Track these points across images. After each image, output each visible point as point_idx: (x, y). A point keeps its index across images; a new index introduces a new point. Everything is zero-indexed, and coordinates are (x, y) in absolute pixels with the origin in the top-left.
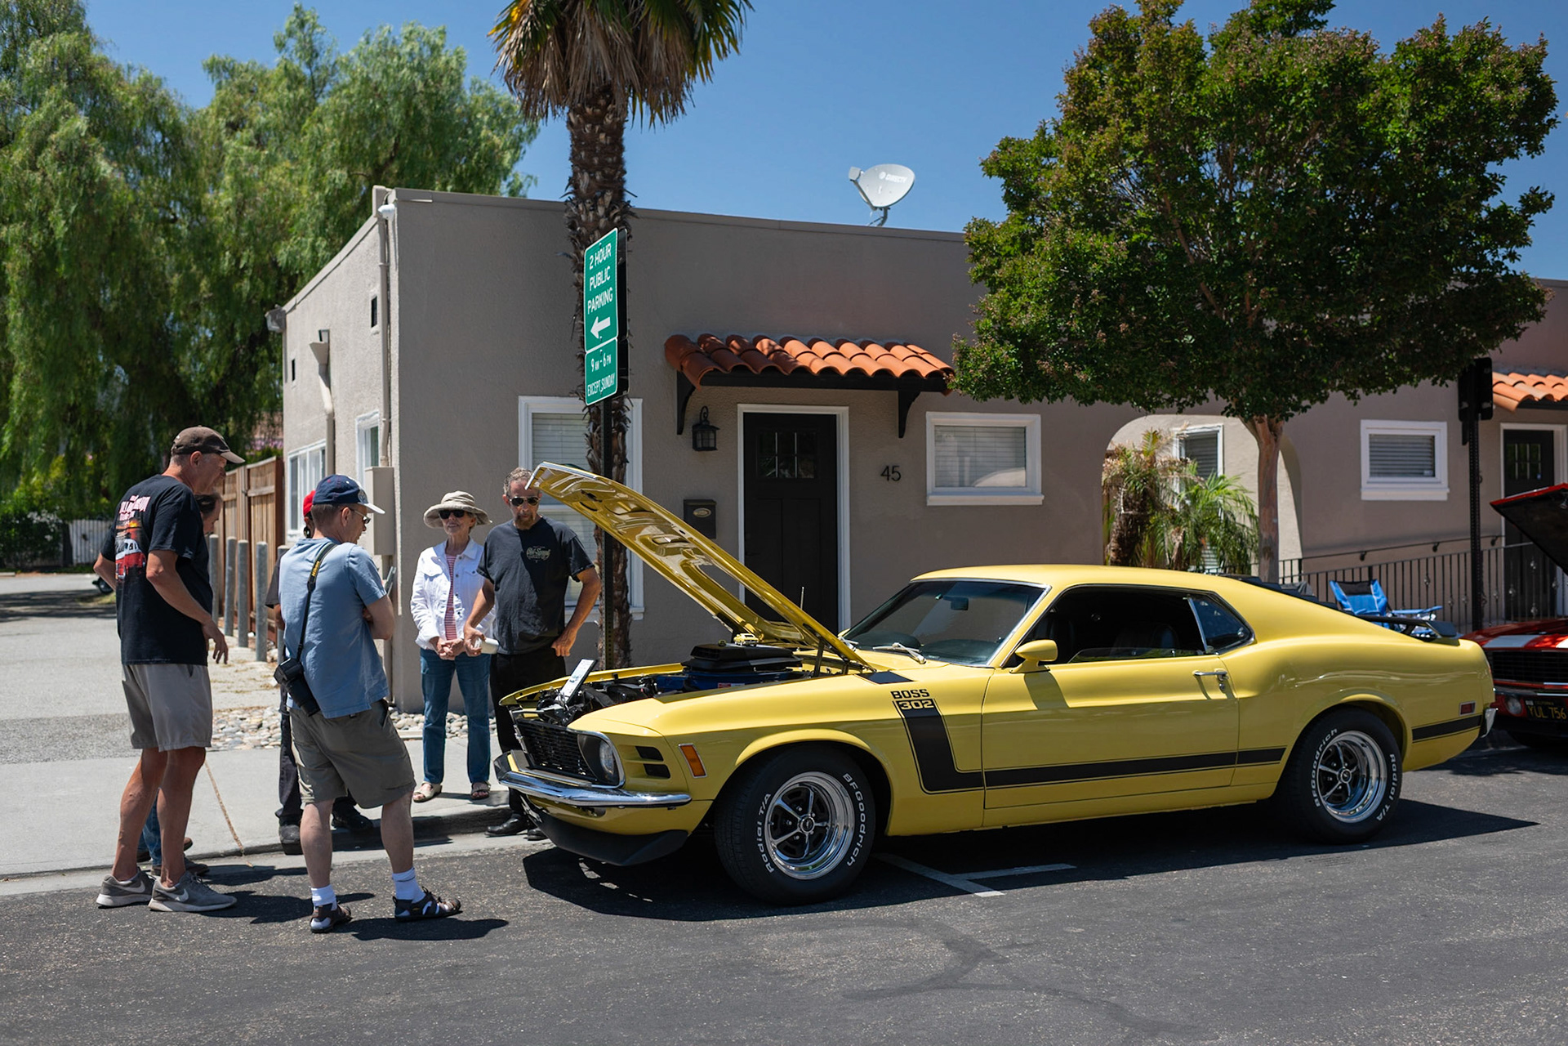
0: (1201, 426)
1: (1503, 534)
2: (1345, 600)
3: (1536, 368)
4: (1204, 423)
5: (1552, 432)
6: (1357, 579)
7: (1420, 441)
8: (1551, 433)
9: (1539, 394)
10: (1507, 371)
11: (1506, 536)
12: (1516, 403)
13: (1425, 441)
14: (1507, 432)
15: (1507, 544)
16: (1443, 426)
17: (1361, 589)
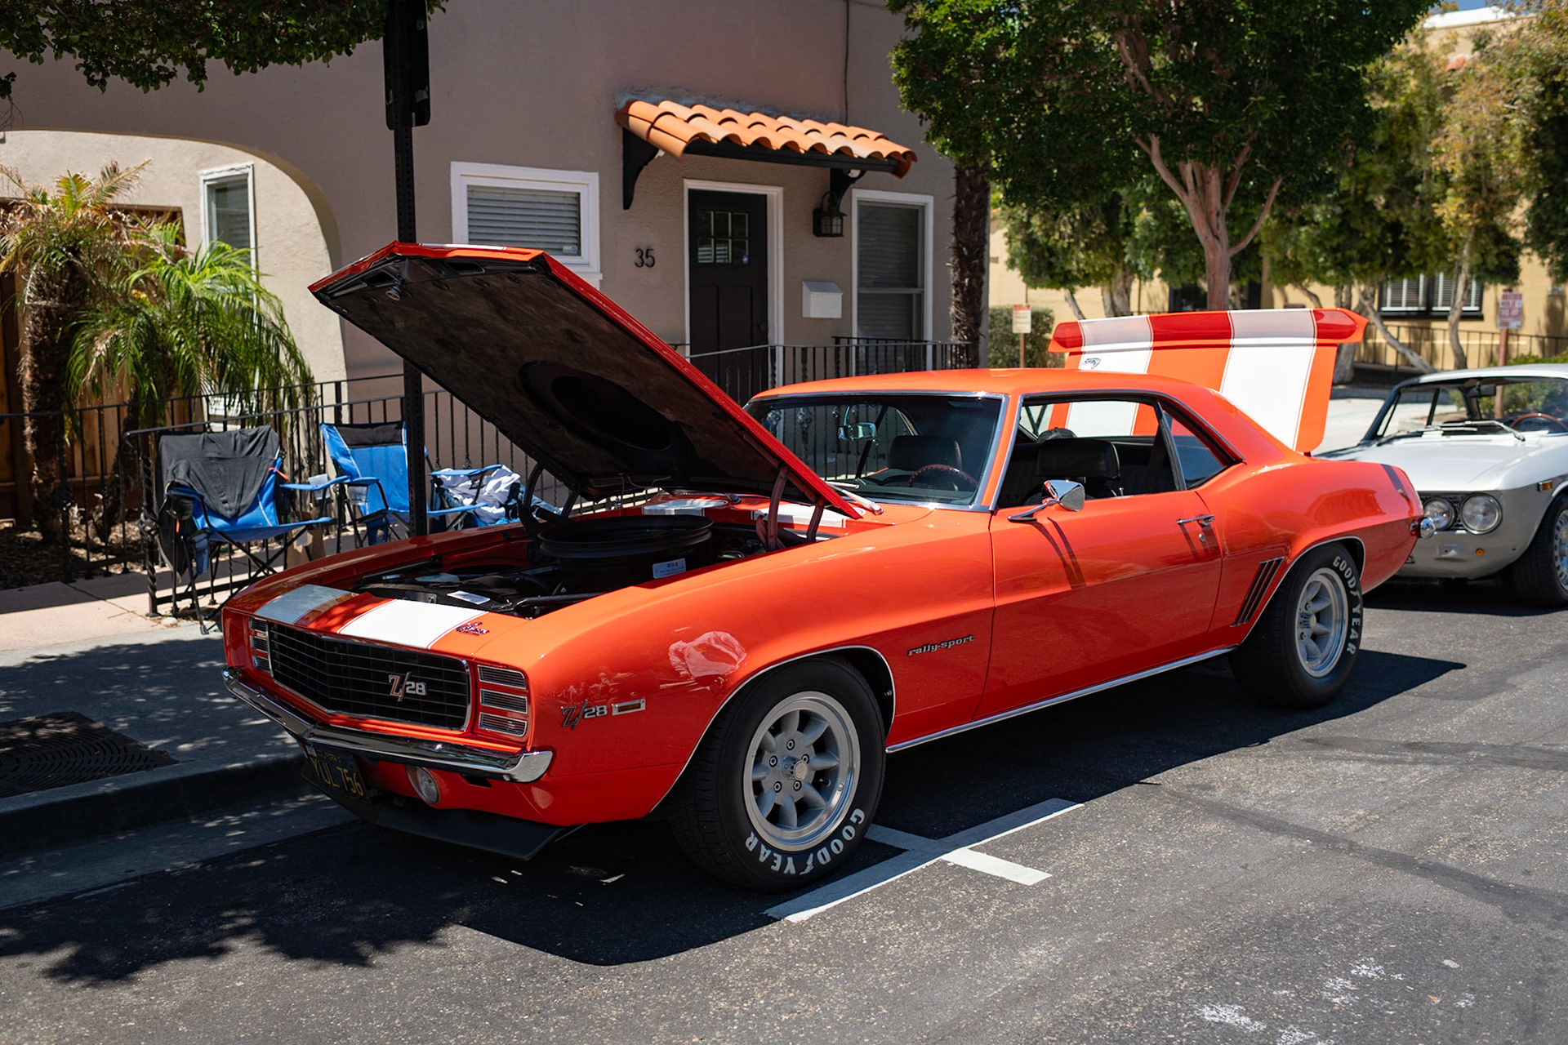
0: (229, 167)
1: (688, 342)
2: (346, 455)
3: (738, 102)
4: (232, 162)
5: (765, 196)
6: (377, 418)
7: (561, 200)
8: (763, 198)
9: (717, 134)
10: (691, 102)
11: (691, 344)
12: (683, 145)
13: (567, 201)
14: (693, 193)
15: (691, 354)
16: (593, 178)
17: (381, 437)
